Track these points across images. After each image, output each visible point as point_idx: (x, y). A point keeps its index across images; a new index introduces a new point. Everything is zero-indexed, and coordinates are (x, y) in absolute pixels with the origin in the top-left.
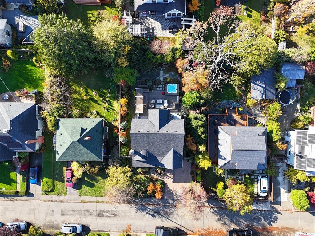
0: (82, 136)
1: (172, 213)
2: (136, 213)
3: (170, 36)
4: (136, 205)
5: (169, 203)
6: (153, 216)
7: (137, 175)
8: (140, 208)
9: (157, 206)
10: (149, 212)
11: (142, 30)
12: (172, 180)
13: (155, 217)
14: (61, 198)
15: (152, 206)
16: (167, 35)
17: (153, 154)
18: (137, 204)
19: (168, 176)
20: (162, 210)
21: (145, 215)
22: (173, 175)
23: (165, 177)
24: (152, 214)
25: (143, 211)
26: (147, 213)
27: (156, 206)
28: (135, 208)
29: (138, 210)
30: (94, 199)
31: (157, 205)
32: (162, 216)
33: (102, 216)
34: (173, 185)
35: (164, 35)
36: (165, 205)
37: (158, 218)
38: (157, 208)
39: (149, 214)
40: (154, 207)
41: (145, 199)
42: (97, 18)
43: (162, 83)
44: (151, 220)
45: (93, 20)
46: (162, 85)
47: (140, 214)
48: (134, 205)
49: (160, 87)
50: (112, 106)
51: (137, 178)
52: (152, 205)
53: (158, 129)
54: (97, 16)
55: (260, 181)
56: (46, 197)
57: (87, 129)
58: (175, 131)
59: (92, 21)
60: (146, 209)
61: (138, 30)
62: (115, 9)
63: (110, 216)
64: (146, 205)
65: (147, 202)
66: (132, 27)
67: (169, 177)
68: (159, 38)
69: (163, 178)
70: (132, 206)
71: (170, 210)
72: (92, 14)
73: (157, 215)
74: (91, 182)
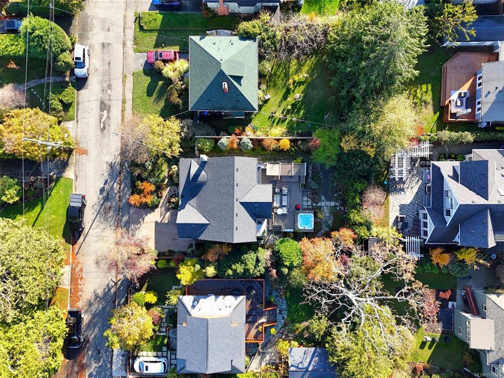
0: (230, 78)
1: (107, 220)
2: (107, 163)
3: (390, 217)
4: (119, 163)
5: (122, 216)
6: (102, 190)
7: (167, 164)
8: (115, 169)
9: (117, 197)
10: (108, 183)
11: (401, 172)
12: (159, 220)
13: (100, 194)
14: (130, 44)
15: (118, 189)
16: (391, 213)
17: (201, 192)
18: (122, 165)
19: (166, 213)
20: (112, 204)
21: (103, 178)
22: (167, 222)
23: (163, 209)
24: (105, 189)
25: (109, 174)
26: (106, 181)
27: (118, 194)
28: (114, 162)
29: (112, 166)
30: (129, 96)
31: (119, 197)
32: (102, 205)
33: (102, 110)
34: (152, 222)
35: (392, 208)
36: (119, 208)
37: (99, 199)
38: (115, 196)
39: (105, 184)
40: (116, 192)
41: (128, 178)
42: (420, 99)
43: (314, 204)
44: (96, 187)
45: (416, 93)
46: (312, 204)
47: (105, 169)
48: (118, 160)
49: (307, 201)
50: (277, 124)
51: (162, 164)
52: (120, 188)
53: (241, 201)
54: (423, 99)
55: (158, 360)
56: (131, 18)
57: (241, 85)
58: (238, 228)
59: (416, 91)
60: (113, 179)
61: (401, 166)
62: (435, 128)
63: (102, 121)
64: (118, 179)
65: (124, 181)
66: (405, 157)
67: (164, 215)
68: (388, 200)
69: (162, 207)
70: (117, 157)
71: (112, 217)
72: (426, 92)
73: (104, 197)
74: (156, 90)
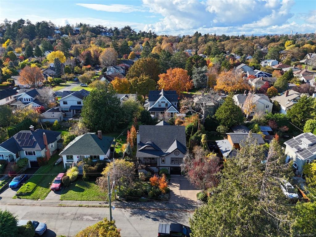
5: (177, 207)
8: (137, 211)
10: (149, 215)
12: (179, 188)
13: (158, 221)
20: (167, 213)
24: (154, 218)
32: (168, 220)
33: (82, 219)
34: (180, 192)
36: (171, 210)
38: (160, 211)
39: (149, 218)
40: (156, 211)
41: (146, 203)
44: (152, 224)
47: (136, 217)
52: (153, 209)
56: (18, 200)
60: (145, 213)
63: (93, 219)
64: (145, 210)
67: (175, 185)
70: (127, 210)
71: (179, 214)
73: (161, 219)
74: (81, 187)
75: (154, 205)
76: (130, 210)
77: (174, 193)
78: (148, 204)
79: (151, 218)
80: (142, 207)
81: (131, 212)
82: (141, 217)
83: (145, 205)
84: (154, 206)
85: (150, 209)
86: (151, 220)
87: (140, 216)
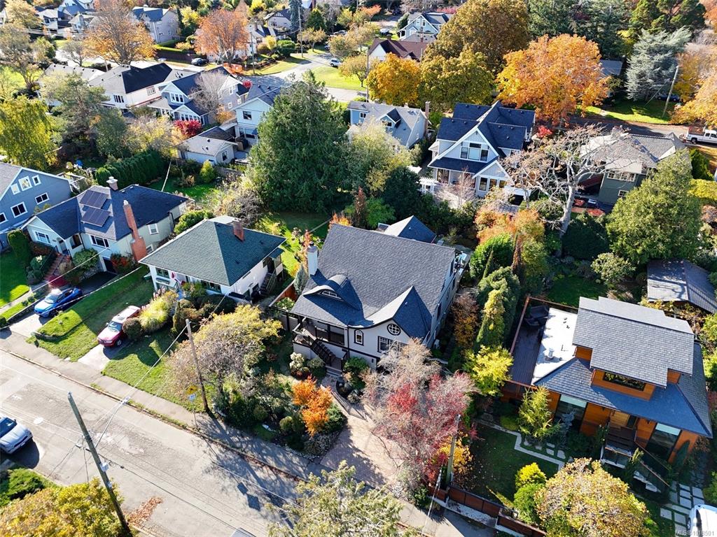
2: (208, 471)
6: (254, 503)
8: (229, 462)
9: (285, 480)
10: (248, 484)
12: (371, 426)
13: (259, 509)
15: (270, 472)
19: (364, 411)
21: (230, 490)
23: (353, 411)
24: (255, 495)
25: (232, 476)
26: (241, 486)
27: (282, 476)
37: (265, 517)
38: (282, 483)
39: (244, 490)
41: (263, 444)
44: (240, 512)
47: (217, 479)
67: (367, 414)
69: (348, 412)
75: (281, 457)
76: (217, 452)
77: (351, 438)
78: (267, 450)
79: (248, 496)
80: (249, 454)
81: (218, 458)
82: (227, 482)
83: (259, 451)
84: (278, 461)
85: (265, 465)
86: (244, 498)
87: (227, 479)
